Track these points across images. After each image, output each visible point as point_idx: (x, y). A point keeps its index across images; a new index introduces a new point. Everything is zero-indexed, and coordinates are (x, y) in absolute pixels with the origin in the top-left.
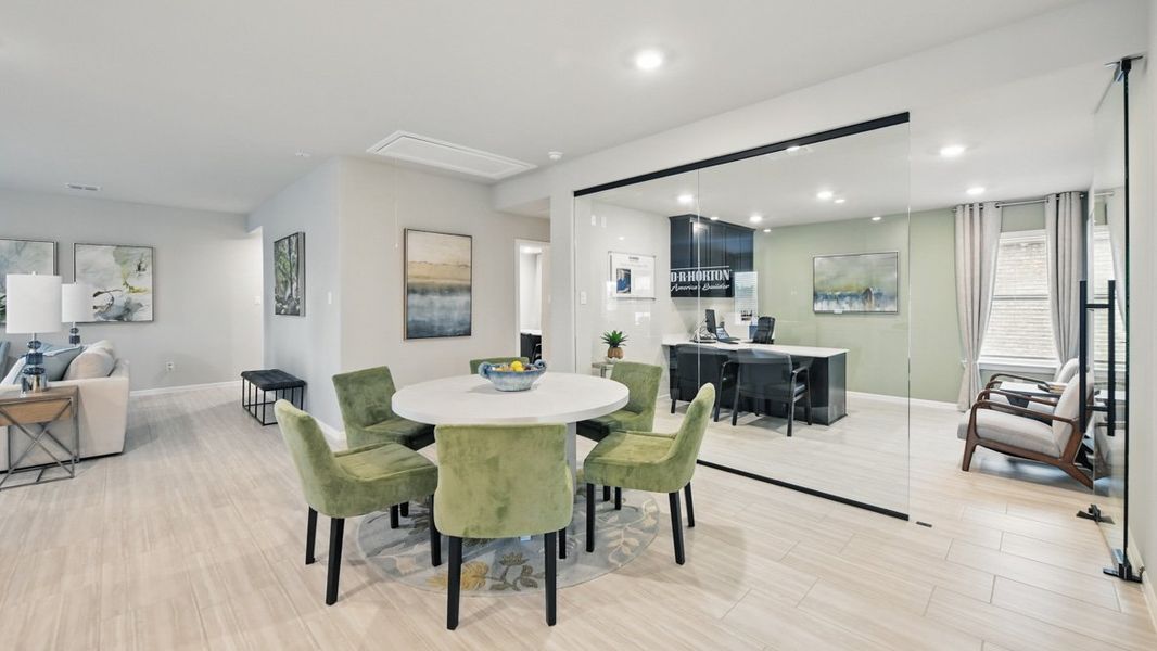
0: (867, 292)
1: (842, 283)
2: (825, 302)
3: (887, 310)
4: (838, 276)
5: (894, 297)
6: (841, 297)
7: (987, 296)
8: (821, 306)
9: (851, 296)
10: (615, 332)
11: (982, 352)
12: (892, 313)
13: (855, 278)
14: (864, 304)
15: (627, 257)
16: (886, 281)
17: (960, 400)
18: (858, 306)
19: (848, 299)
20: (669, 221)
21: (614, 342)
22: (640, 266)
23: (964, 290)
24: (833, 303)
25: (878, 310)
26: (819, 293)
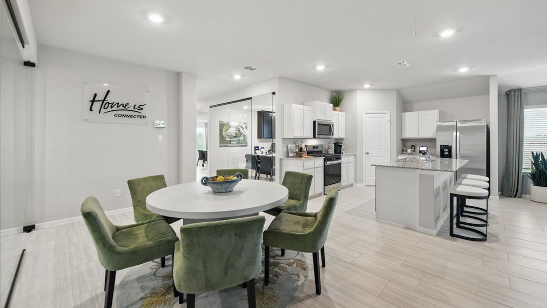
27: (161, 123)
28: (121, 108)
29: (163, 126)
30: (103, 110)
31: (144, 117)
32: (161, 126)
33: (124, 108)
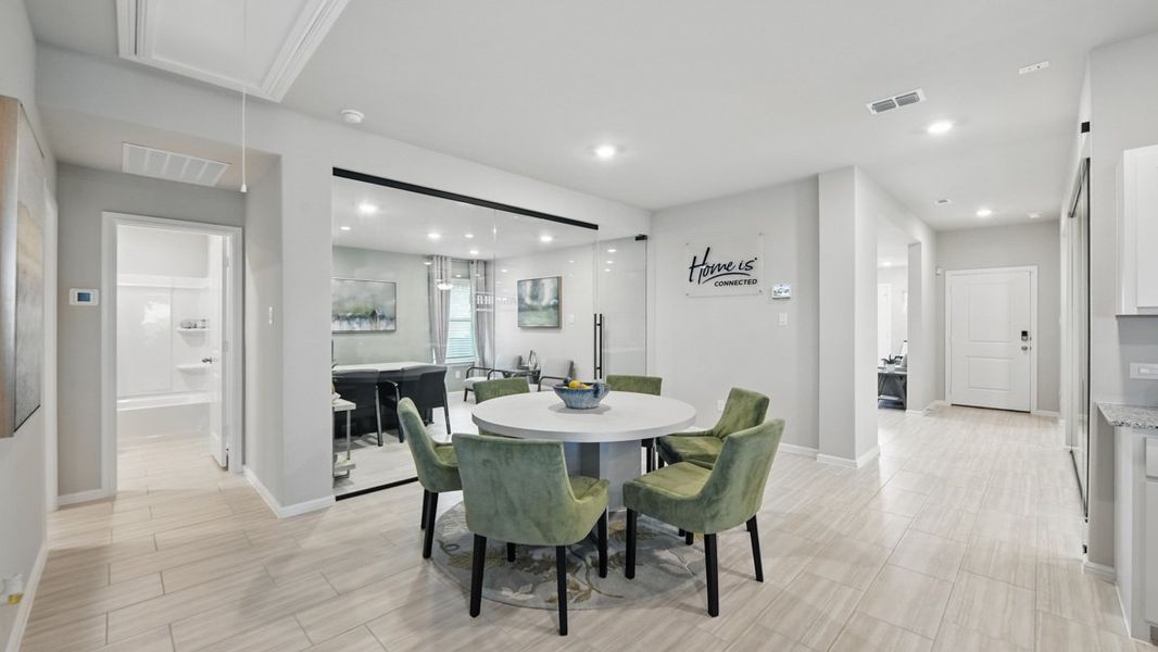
0: (373, 313)
1: (351, 306)
3: (388, 329)
4: (351, 298)
5: (393, 319)
6: (353, 318)
8: (341, 326)
9: (361, 317)
12: (391, 332)
13: (364, 302)
14: (371, 323)
16: (386, 306)
18: (366, 326)
19: (358, 319)
24: (345, 323)
25: (380, 329)
26: (339, 314)
27: (785, 289)
28: (723, 271)
29: (787, 295)
30: (703, 279)
31: (754, 282)
32: (783, 295)
33: (726, 271)
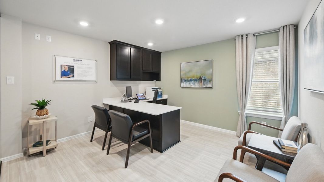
0: (200, 78)
1: (191, 75)
2: (185, 83)
3: (208, 86)
4: (190, 71)
5: (211, 81)
6: (191, 80)
7: (249, 80)
8: (183, 85)
9: (194, 80)
10: (44, 101)
11: (247, 107)
12: (209, 88)
13: (196, 72)
14: (199, 84)
15: (72, 59)
16: (207, 73)
17: (237, 131)
18: (197, 85)
19: (193, 81)
20: (109, 44)
21: (41, 106)
22: (83, 65)
23: (239, 77)
24: (188, 83)
25: (204, 86)
26: (183, 79)
